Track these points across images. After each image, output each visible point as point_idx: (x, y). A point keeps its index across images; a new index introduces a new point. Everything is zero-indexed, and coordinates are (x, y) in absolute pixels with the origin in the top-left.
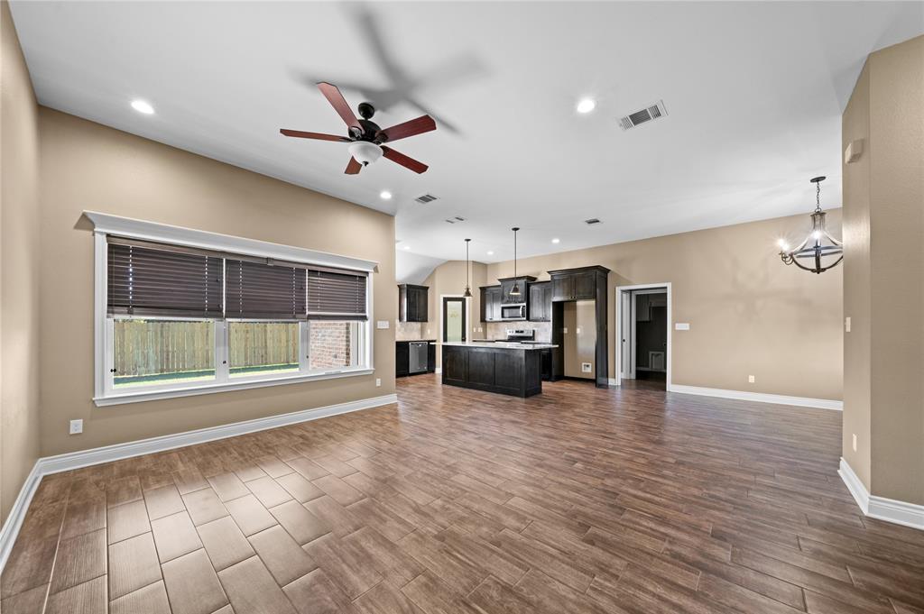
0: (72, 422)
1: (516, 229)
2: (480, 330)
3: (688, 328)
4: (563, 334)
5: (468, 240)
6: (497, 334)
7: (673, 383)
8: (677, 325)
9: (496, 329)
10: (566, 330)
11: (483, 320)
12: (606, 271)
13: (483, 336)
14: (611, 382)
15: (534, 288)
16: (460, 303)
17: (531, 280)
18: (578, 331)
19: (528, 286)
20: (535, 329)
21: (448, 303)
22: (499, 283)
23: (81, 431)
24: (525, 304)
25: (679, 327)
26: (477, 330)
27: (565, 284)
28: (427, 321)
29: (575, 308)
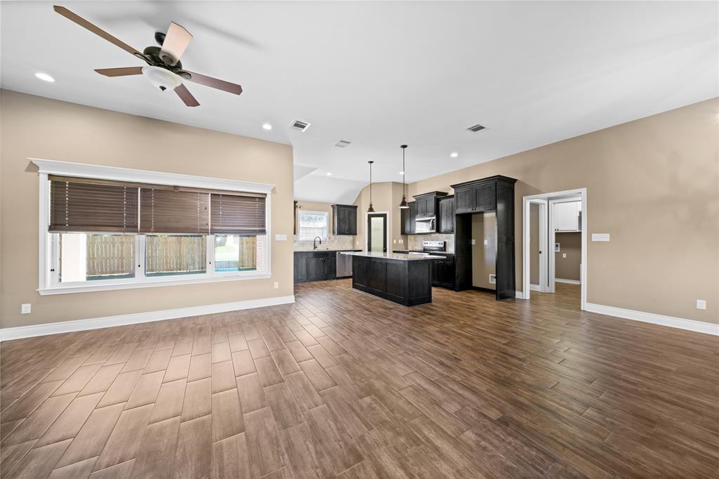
0: (23, 306)
1: (404, 147)
2: (401, 241)
3: (608, 240)
4: (471, 245)
5: (371, 162)
6: (415, 245)
7: (589, 301)
8: (593, 235)
9: (415, 240)
10: (474, 242)
11: (403, 233)
12: (513, 181)
13: (403, 247)
14: (518, 295)
15: (443, 202)
16: (382, 218)
17: (440, 196)
18: (486, 242)
19: (437, 201)
20: (447, 241)
21: (372, 219)
22: (414, 200)
23: (29, 312)
24: (434, 218)
25: (596, 237)
26: (397, 242)
27: (467, 196)
28: (356, 234)
29: (482, 220)
